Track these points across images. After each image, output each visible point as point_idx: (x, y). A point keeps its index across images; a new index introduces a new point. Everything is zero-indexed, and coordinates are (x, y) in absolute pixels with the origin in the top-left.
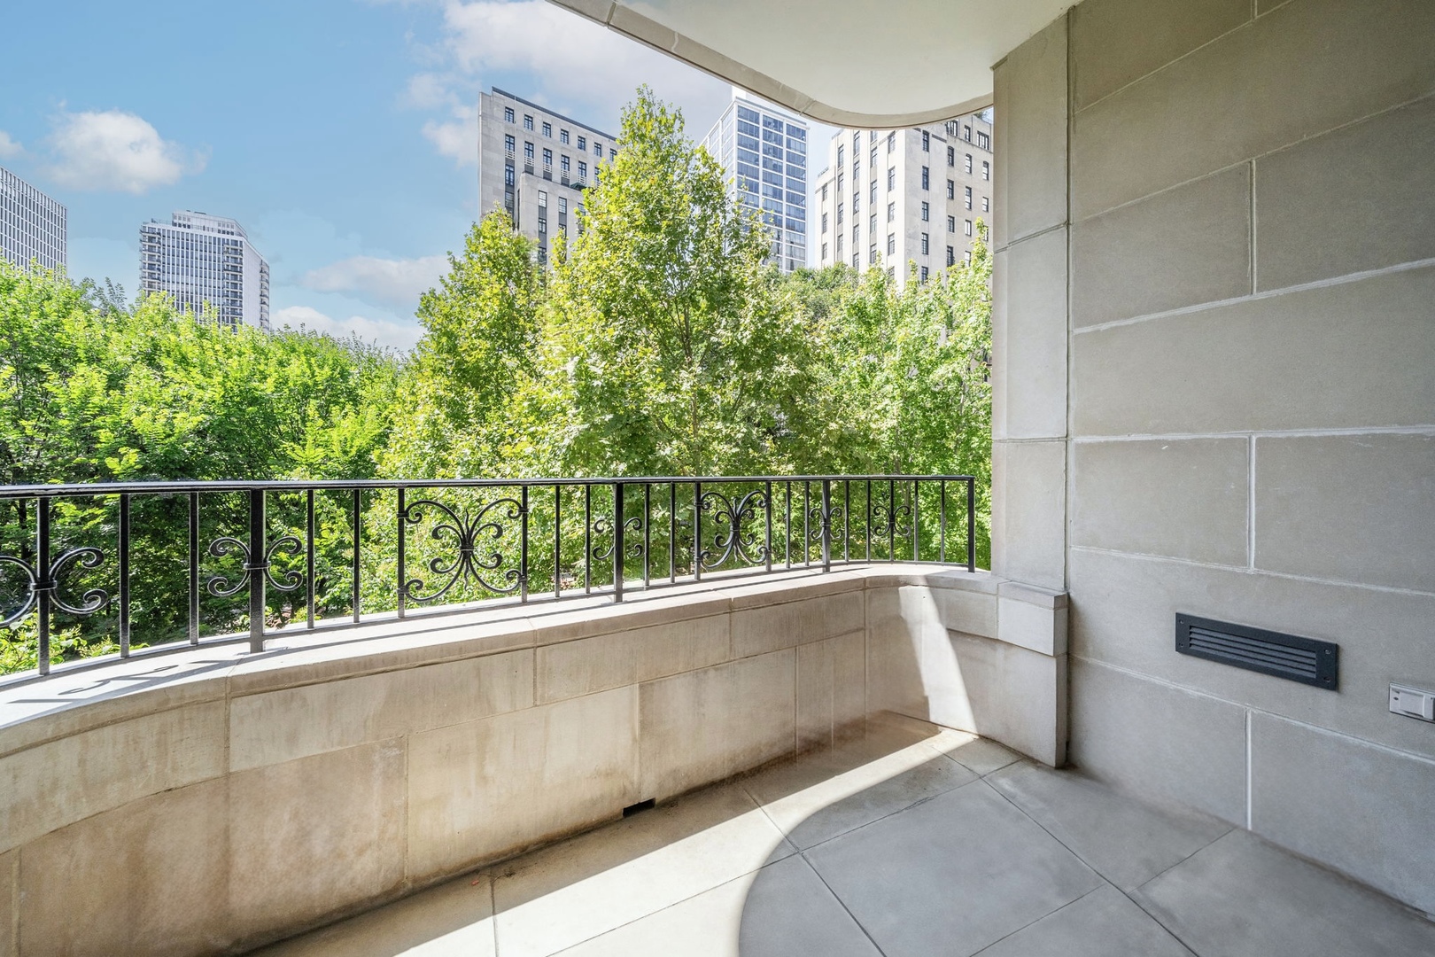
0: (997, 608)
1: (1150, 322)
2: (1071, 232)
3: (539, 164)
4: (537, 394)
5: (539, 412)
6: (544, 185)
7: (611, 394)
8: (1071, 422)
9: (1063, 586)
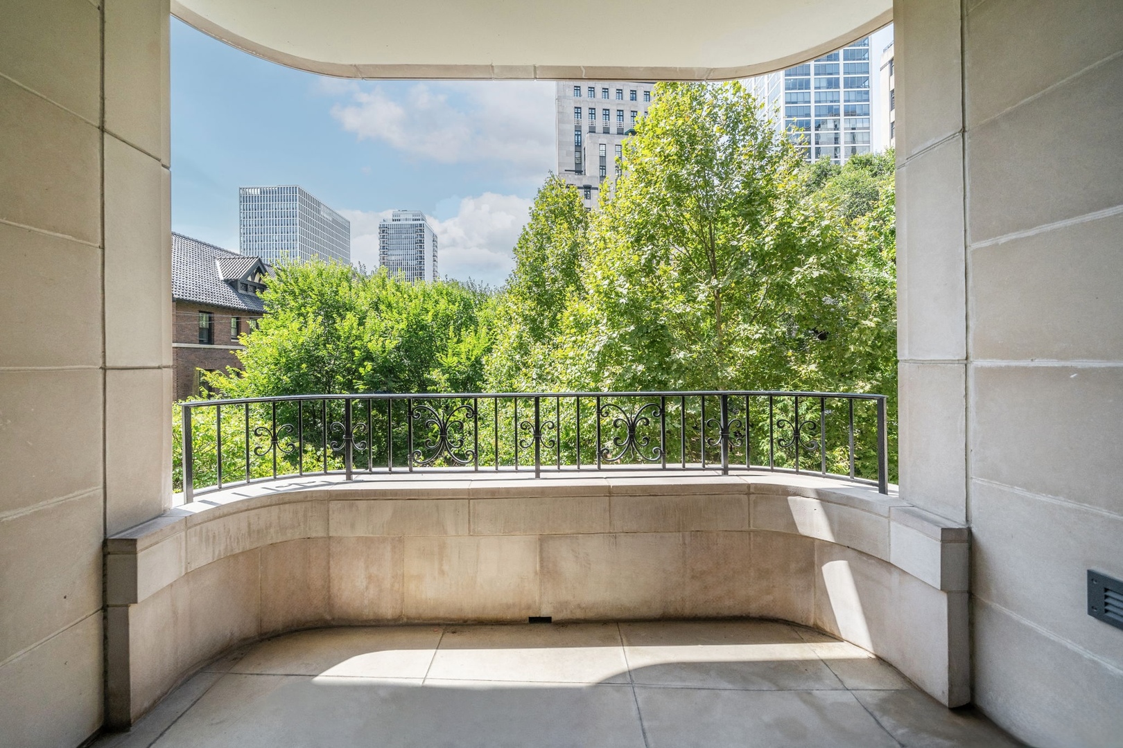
0: (889, 532)
1: (1054, 232)
2: (966, 139)
3: (599, 123)
4: (578, 310)
5: (581, 326)
6: (604, 139)
7: (633, 309)
8: (970, 344)
9: (964, 520)
